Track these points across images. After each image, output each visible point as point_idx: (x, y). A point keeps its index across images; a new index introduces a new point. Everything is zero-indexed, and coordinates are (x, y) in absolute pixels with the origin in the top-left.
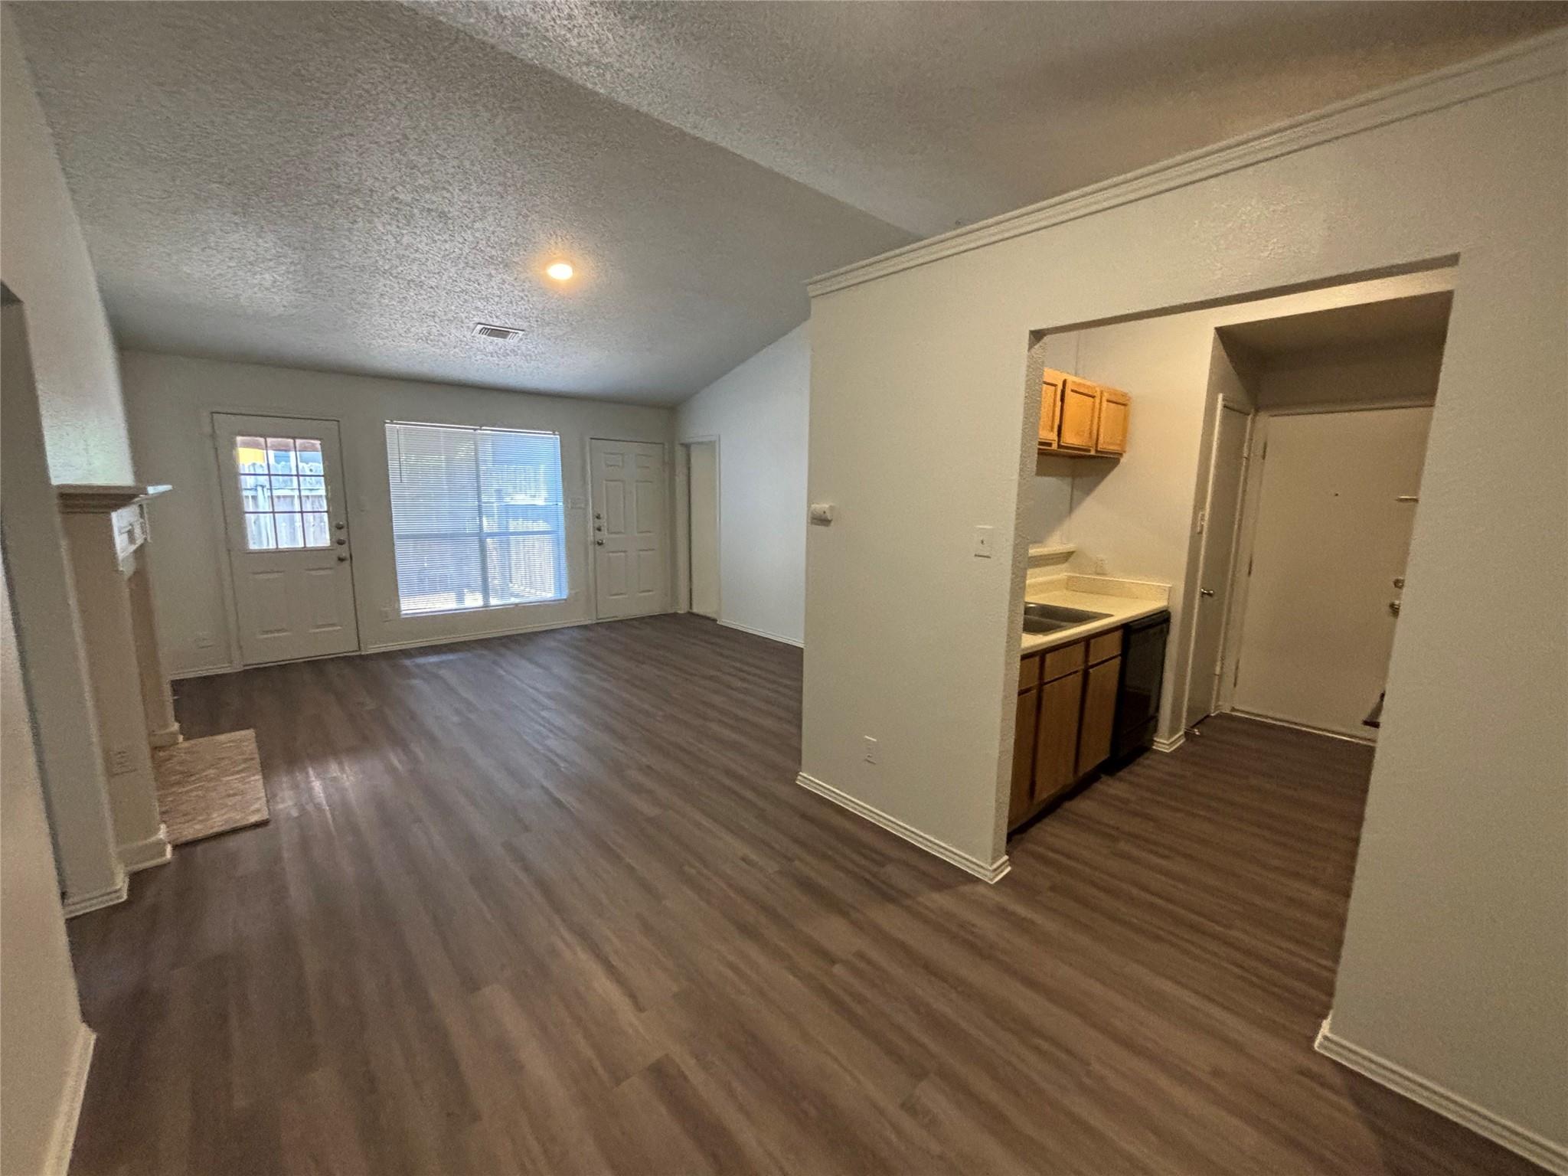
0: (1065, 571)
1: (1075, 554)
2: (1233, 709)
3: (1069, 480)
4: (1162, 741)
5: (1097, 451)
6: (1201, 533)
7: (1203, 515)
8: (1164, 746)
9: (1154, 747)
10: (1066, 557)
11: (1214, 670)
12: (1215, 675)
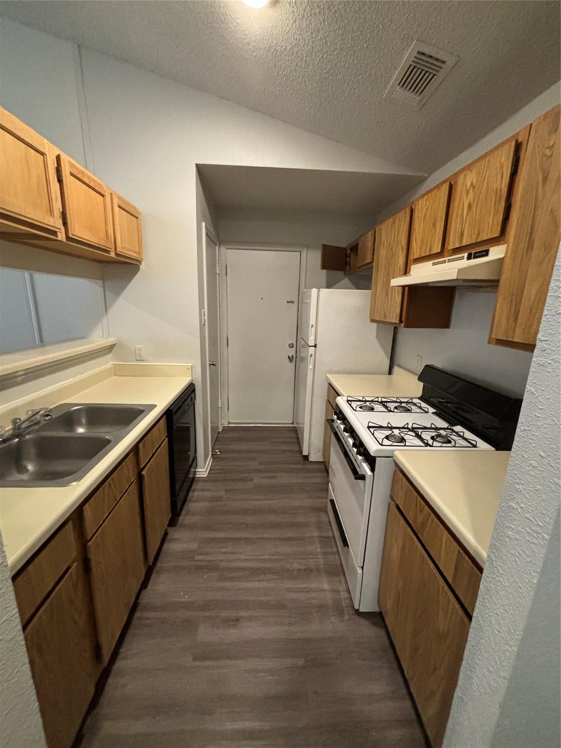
0: (112, 361)
1: (116, 346)
2: (229, 423)
3: (101, 282)
4: (201, 470)
5: (117, 254)
6: (204, 325)
7: (204, 312)
8: (203, 473)
9: (197, 476)
10: (110, 348)
11: (218, 405)
12: (219, 407)
